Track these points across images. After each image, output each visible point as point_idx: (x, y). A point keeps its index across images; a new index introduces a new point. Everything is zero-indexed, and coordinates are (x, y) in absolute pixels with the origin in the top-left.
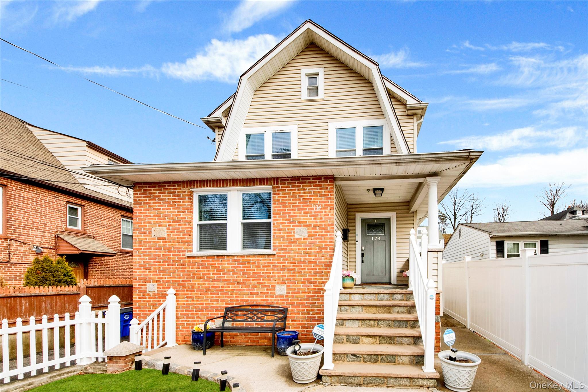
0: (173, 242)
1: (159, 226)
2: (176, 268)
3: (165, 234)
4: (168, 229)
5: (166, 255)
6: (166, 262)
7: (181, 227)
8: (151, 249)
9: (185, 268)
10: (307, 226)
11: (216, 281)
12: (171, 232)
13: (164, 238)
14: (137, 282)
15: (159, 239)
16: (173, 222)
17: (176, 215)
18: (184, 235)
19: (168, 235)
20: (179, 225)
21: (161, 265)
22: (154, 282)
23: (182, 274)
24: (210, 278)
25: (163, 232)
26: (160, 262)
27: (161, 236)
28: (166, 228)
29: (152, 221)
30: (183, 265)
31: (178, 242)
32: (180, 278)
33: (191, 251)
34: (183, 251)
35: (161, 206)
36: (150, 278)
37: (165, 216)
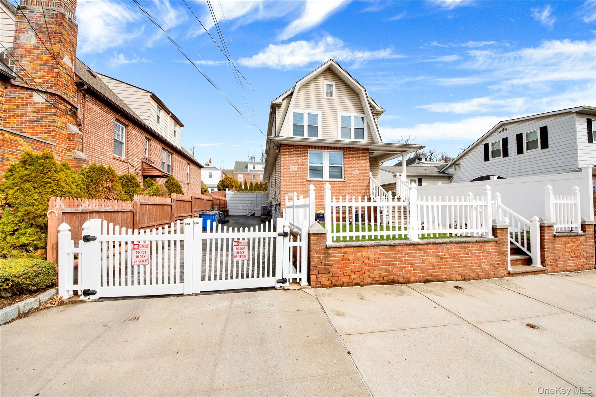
0: (300, 173)
1: (294, 166)
2: (302, 186)
3: (296, 170)
4: (297, 167)
5: (297, 180)
6: (297, 183)
7: (304, 167)
8: (289, 176)
9: (306, 186)
10: (358, 170)
11: (320, 192)
12: (299, 169)
13: (296, 172)
14: (283, 192)
15: (293, 172)
16: (300, 164)
17: (302, 161)
18: (305, 170)
19: (298, 170)
20: (303, 166)
21: (295, 184)
22: (291, 192)
23: (304, 189)
24: (317, 191)
25: (295, 169)
26: (294, 183)
27: (294, 171)
28: (296, 167)
29: (290, 163)
30: (305, 184)
31: (303, 174)
32: (304, 190)
33: (308, 178)
34: (305, 178)
35: (294, 156)
36: (290, 190)
37: (297, 161)
